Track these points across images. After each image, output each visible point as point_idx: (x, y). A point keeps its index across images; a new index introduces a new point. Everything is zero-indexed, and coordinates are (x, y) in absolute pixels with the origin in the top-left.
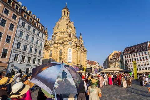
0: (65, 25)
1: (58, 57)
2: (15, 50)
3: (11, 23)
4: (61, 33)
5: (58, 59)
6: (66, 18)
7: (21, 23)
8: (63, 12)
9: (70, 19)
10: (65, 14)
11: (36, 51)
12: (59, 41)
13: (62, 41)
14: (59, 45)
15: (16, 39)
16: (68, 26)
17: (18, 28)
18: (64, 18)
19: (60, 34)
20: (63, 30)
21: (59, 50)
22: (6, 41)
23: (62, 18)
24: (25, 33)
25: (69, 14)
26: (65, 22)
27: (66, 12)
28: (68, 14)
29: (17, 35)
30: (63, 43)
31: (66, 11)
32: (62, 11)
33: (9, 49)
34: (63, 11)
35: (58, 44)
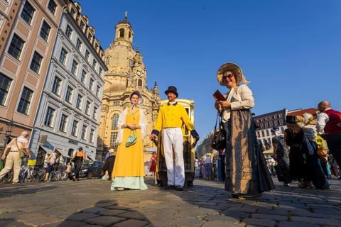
0: (124, 58)
1: (109, 131)
2: (50, 96)
3: (44, 18)
4: (115, 76)
5: (109, 136)
6: (125, 44)
7: (64, 28)
8: (118, 29)
10: (122, 35)
12: (113, 94)
13: (121, 93)
14: (111, 103)
15: (52, 66)
16: (133, 63)
18: (121, 43)
19: (112, 77)
20: (119, 69)
21: (110, 115)
23: (116, 43)
25: (132, 36)
26: (126, 53)
27: (127, 31)
28: (130, 36)
29: (54, 55)
30: (123, 99)
31: (125, 28)
32: (116, 28)
34: (119, 27)
35: (109, 101)
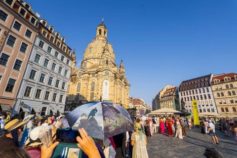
0: (100, 48)
1: (89, 92)
2: (27, 81)
3: (22, 41)
4: (94, 59)
5: (89, 95)
6: (102, 38)
7: (37, 43)
8: (98, 30)
9: (107, 41)
10: (100, 33)
11: (58, 83)
12: (92, 70)
13: (95, 70)
14: (91, 76)
15: (29, 65)
16: (105, 50)
17: (33, 50)
18: (100, 38)
19: (93, 60)
20: (97, 54)
21: (90, 83)
22: (15, 68)
23: (97, 39)
24: (43, 56)
26: (101, 44)
27: (103, 30)
28: (105, 33)
29: (31, 59)
30: (97, 73)
31: (102, 29)
33: (18, 79)
34: (99, 28)
35: (89, 74)
